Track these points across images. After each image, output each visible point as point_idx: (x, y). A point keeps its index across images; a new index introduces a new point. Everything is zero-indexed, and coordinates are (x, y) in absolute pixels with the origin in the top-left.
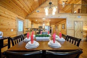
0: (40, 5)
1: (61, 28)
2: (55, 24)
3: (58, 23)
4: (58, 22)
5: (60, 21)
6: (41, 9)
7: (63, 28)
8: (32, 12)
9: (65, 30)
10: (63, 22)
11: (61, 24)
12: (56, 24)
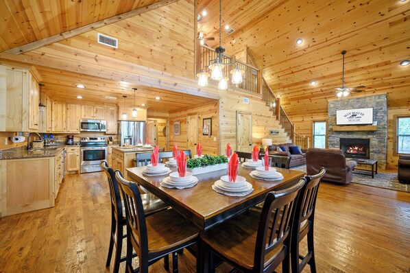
0: (119, 14)
1: (199, 132)
2: (167, 115)
3: (183, 113)
4: (185, 109)
5: (193, 107)
6: (123, 34)
7: (207, 131)
8: (65, 29)
9: (215, 139)
10: (206, 109)
11: (196, 116)
12: (174, 115)
